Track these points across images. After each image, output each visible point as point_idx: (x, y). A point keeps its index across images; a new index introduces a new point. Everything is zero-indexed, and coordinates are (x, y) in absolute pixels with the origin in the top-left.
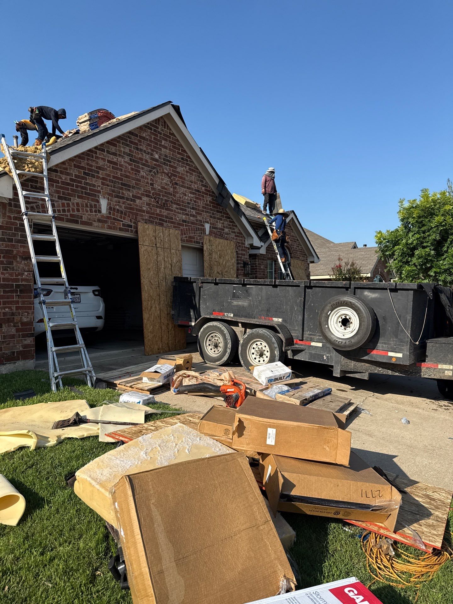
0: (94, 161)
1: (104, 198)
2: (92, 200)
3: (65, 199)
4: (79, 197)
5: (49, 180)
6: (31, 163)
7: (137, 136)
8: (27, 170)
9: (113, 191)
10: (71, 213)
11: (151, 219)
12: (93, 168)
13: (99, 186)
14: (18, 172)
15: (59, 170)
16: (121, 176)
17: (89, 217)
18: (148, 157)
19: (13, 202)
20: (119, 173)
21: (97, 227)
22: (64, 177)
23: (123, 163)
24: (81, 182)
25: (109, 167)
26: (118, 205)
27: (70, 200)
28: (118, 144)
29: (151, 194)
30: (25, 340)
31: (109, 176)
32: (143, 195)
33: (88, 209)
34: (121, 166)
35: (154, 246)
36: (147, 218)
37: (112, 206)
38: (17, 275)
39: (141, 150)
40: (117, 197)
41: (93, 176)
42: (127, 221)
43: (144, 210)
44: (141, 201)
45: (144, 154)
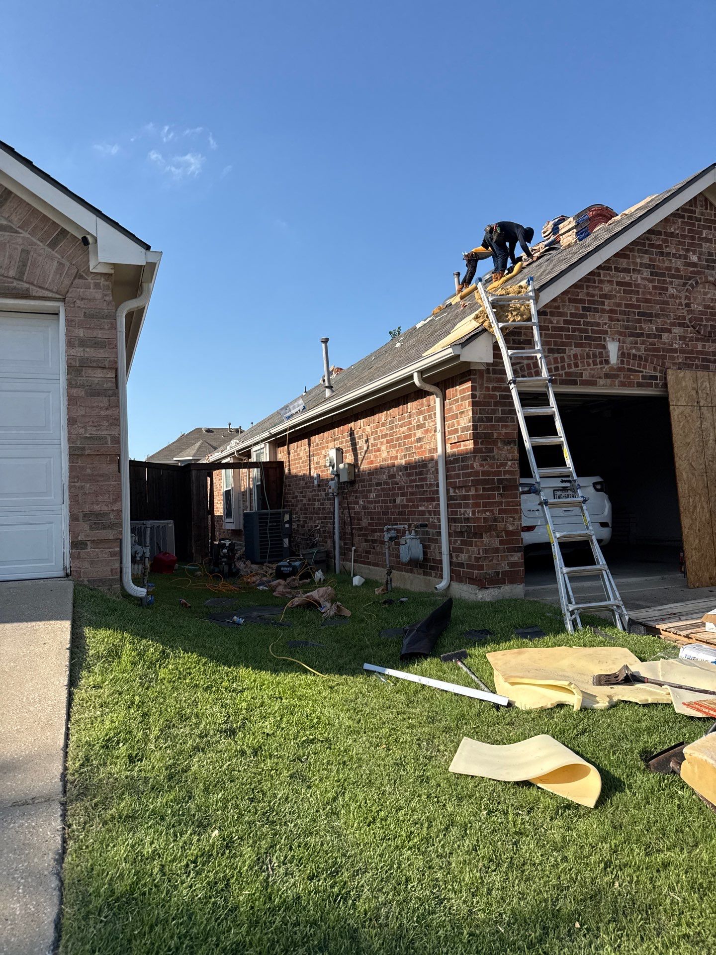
0: (596, 287)
1: (613, 340)
2: (596, 346)
3: (558, 351)
4: (577, 345)
5: (541, 328)
6: (516, 309)
7: (660, 233)
8: (511, 320)
9: (627, 328)
10: (567, 370)
11: (688, 362)
12: (596, 298)
13: (606, 324)
14: (501, 325)
15: (548, 310)
16: (637, 301)
17: (592, 372)
18: (678, 263)
19: (491, 368)
20: (634, 297)
21: (603, 386)
22: (555, 320)
23: (639, 282)
24: (578, 323)
25: (619, 292)
26: (634, 347)
27: (564, 351)
28: (631, 254)
29: (687, 321)
30: (512, 556)
31: (619, 305)
32: (673, 324)
33: (591, 361)
34: (637, 286)
35: (696, 404)
36: (680, 360)
37: (625, 351)
38: (498, 467)
39: (668, 254)
40: (632, 335)
41: (596, 310)
42: (649, 371)
43: (676, 349)
44: (671, 335)
45: (674, 260)
